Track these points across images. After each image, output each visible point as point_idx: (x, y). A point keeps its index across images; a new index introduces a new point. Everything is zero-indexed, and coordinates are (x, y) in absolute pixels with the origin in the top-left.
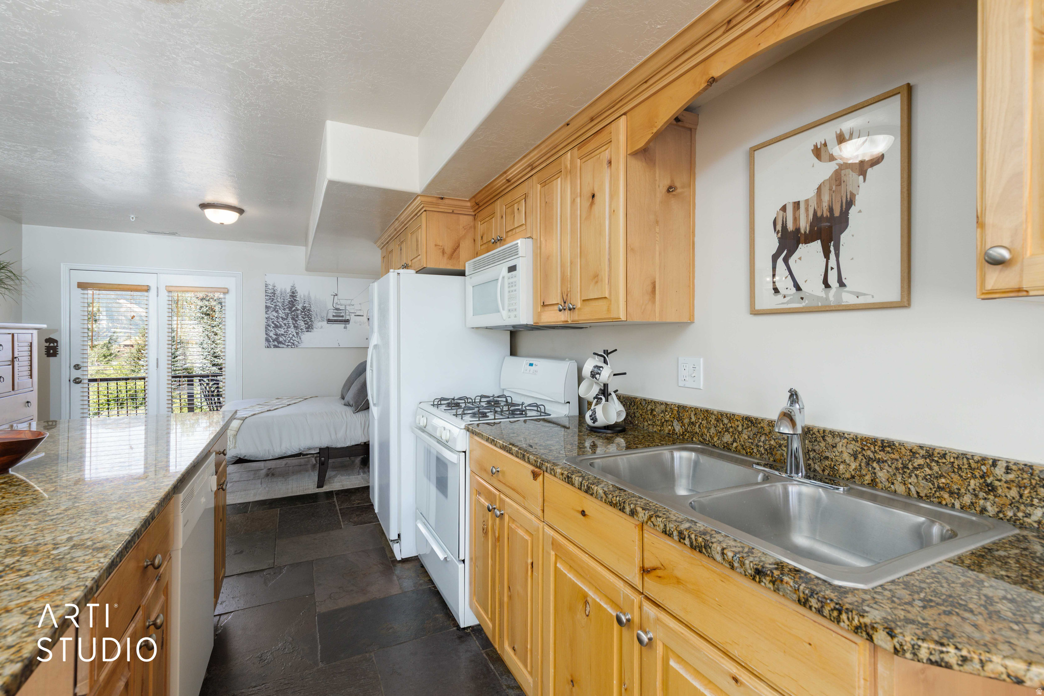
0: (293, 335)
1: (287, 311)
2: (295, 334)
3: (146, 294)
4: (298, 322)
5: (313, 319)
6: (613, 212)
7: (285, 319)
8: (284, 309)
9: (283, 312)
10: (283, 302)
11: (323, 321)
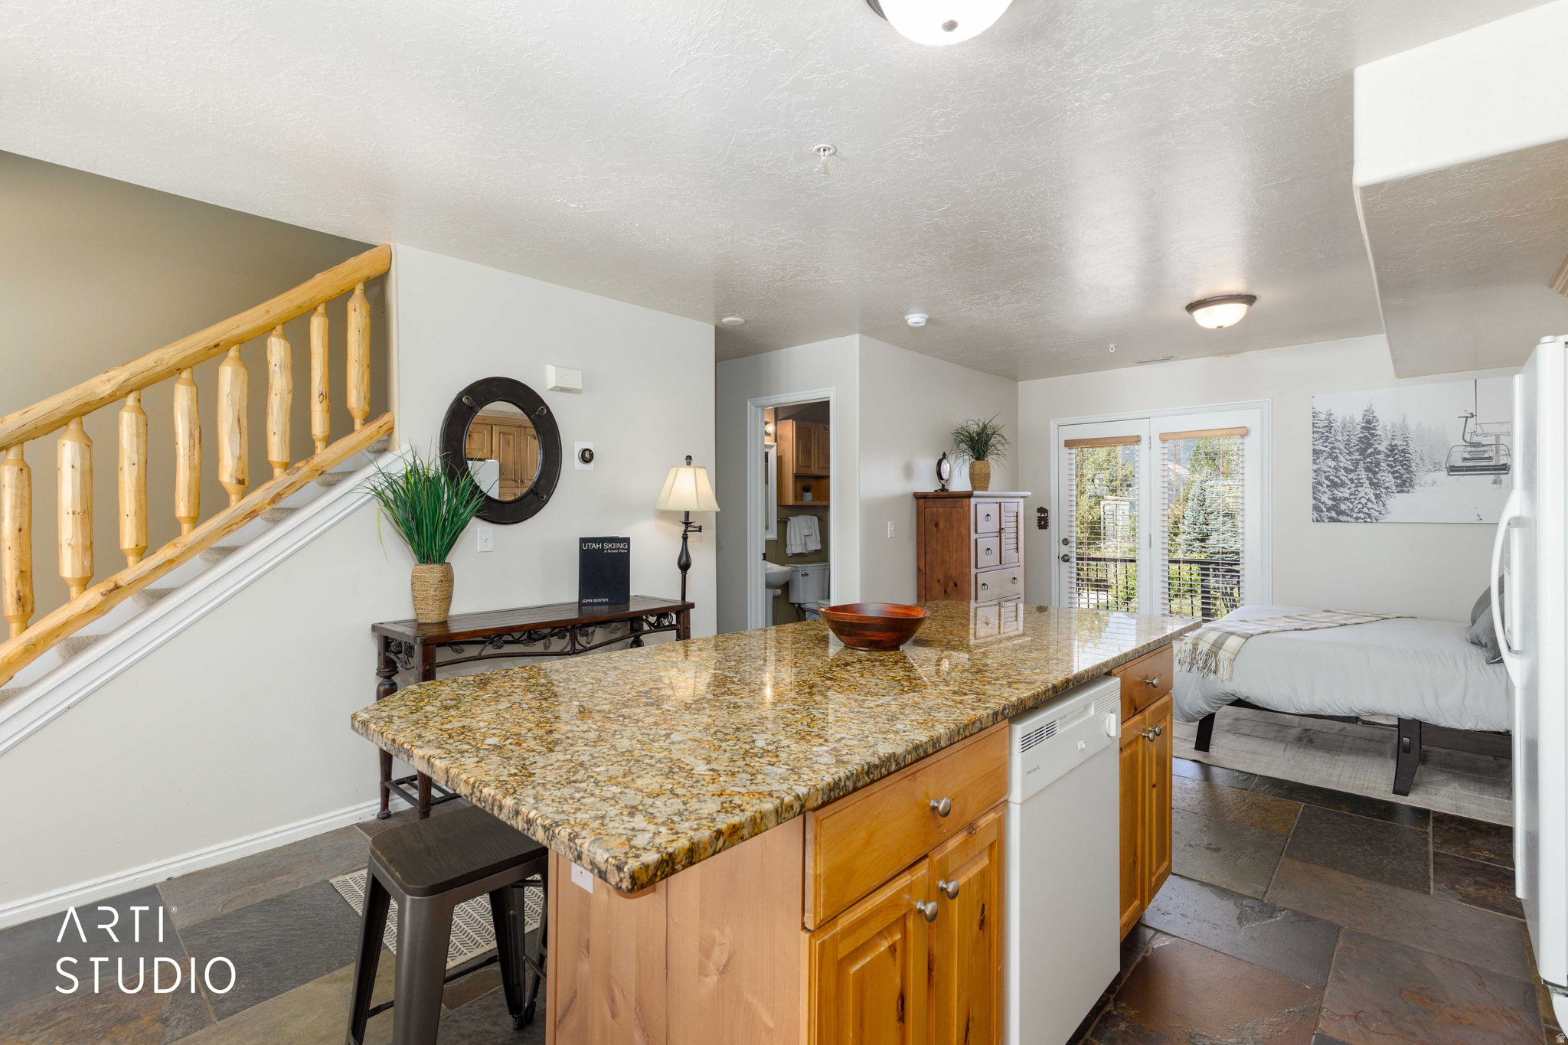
0: (1369, 500)
1: (1356, 456)
2: (1373, 498)
3: (1136, 445)
4: (1379, 476)
5: (1414, 468)
7: (1351, 471)
8: (1350, 453)
9: (1348, 457)
10: (1348, 440)
11: (1439, 470)
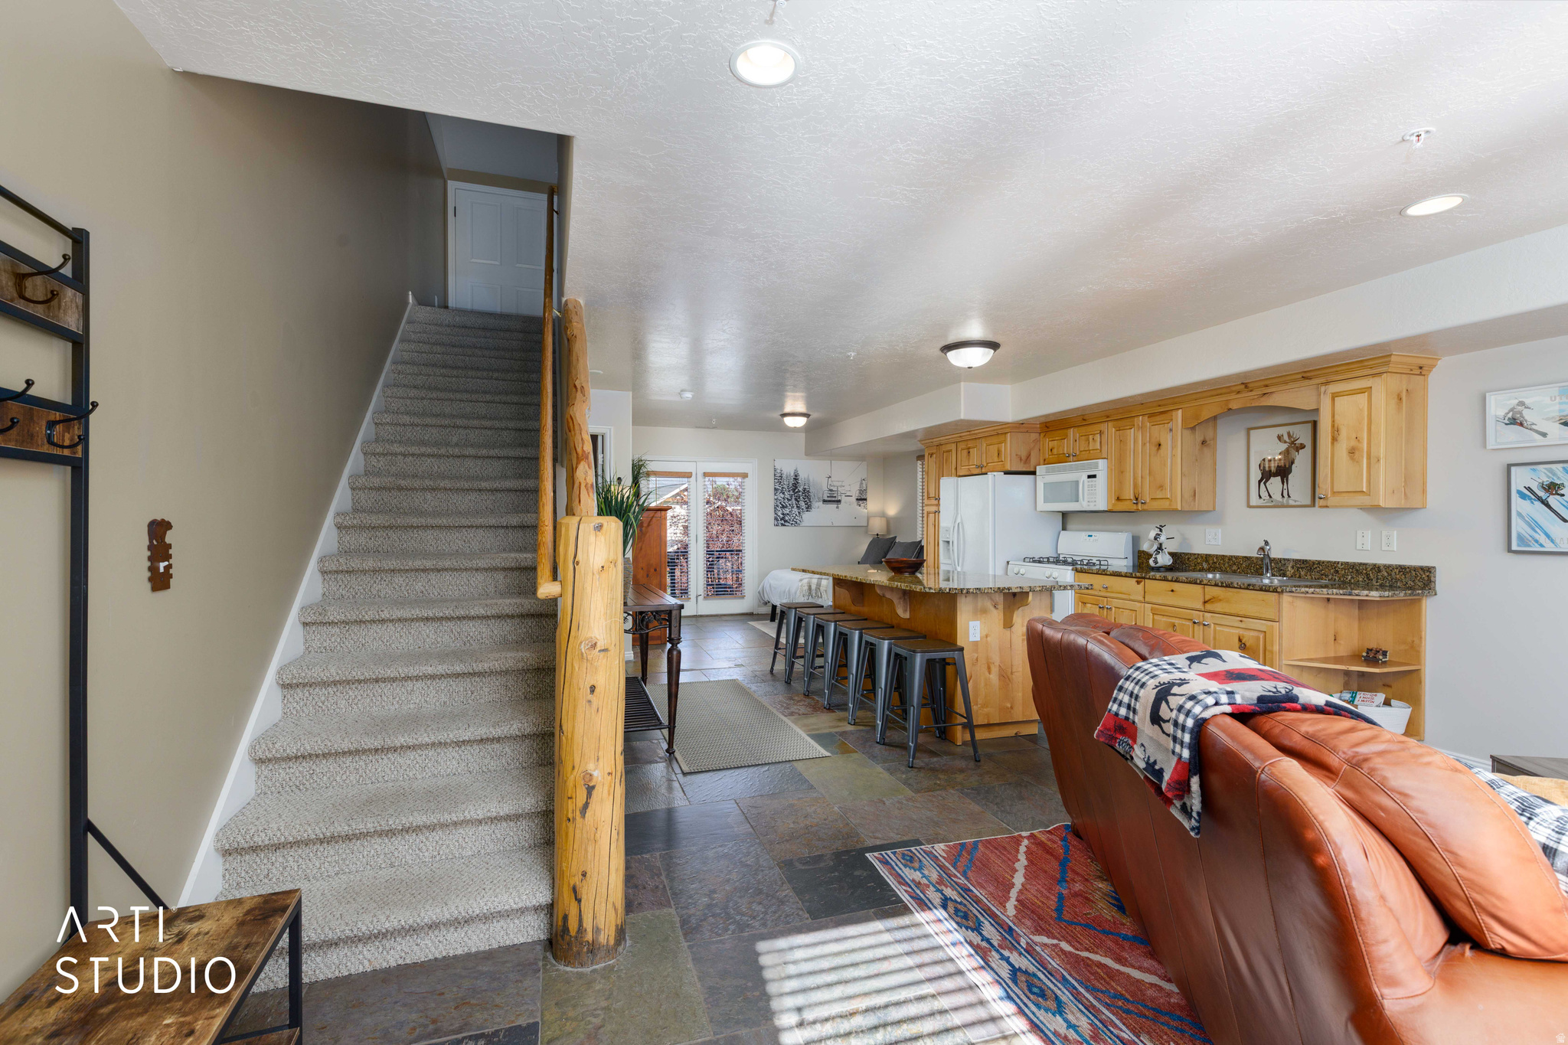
2: (798, 514)
4: (800, 503)
5: (812, 500)
6: (1173, 456)
7: (790, 500)
9: (789, 493)
10: (788, 484)
11: (820, 501)
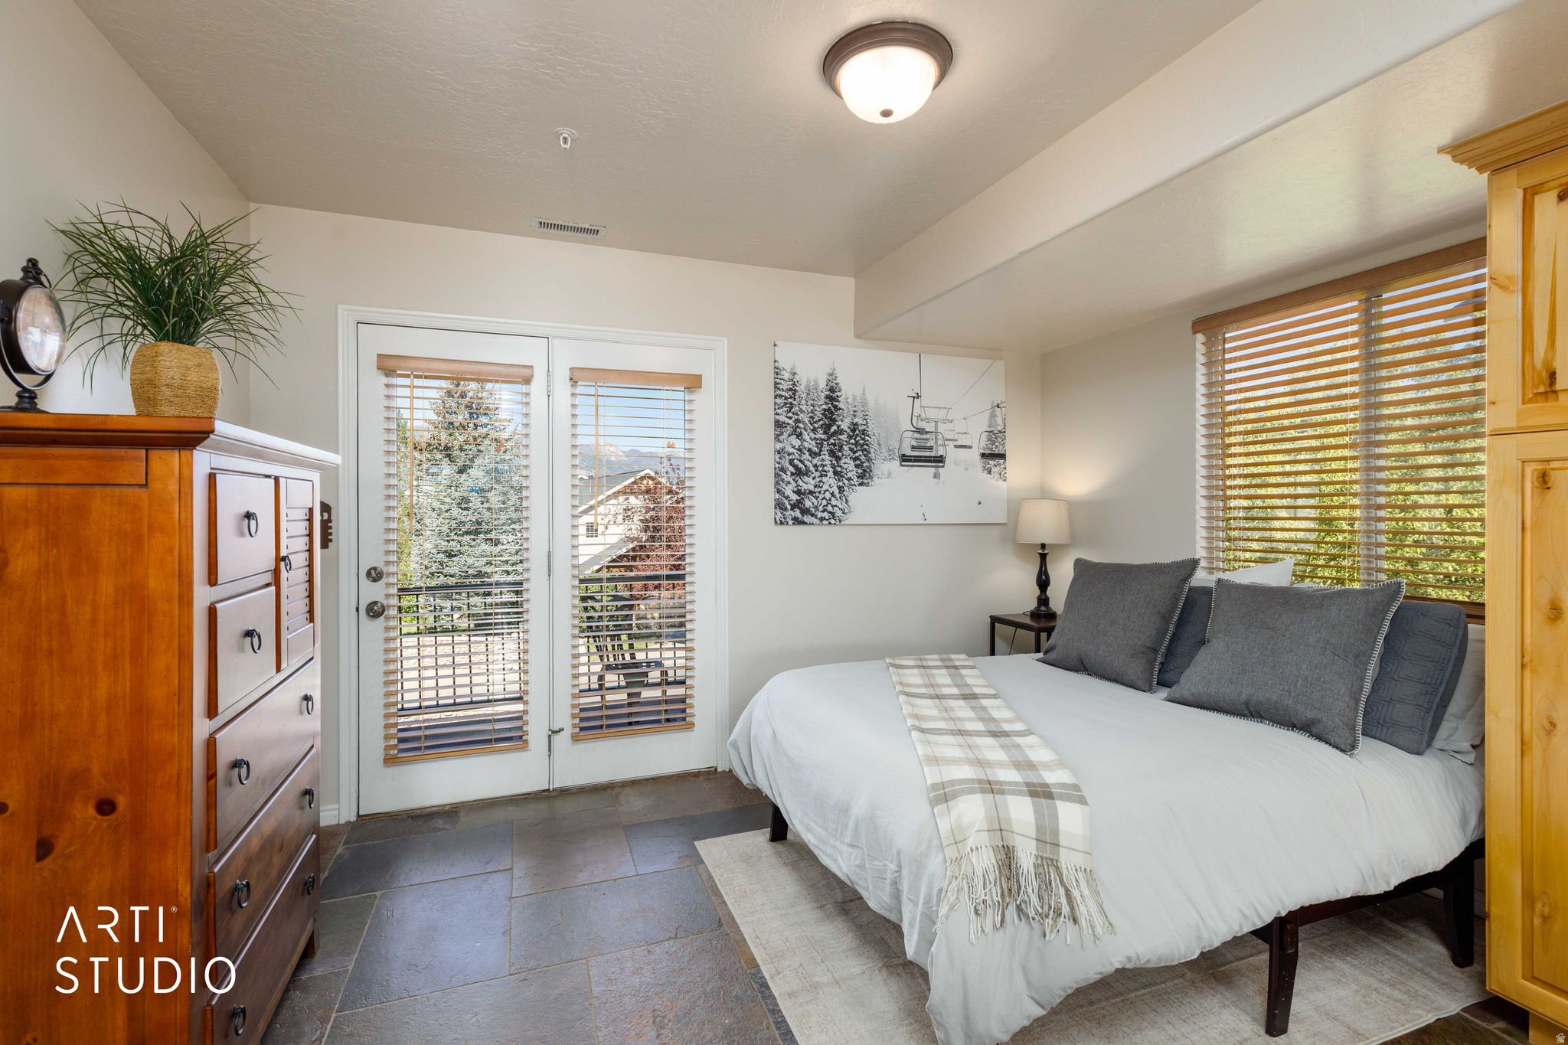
0: (833, 494)
1: (820, 435)
2: (837, 492)
3: (524, 388)
4: (842, 462)
5: (872, 455)
8: (814, 430)
9: (813, 436)
10: (812, 412)
11: (893, 459)
